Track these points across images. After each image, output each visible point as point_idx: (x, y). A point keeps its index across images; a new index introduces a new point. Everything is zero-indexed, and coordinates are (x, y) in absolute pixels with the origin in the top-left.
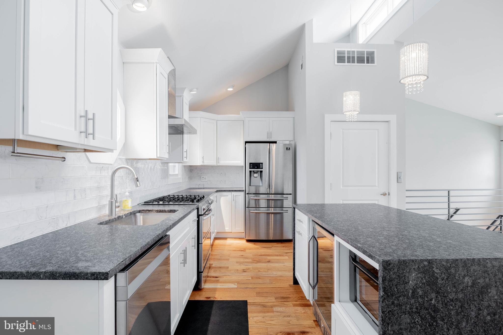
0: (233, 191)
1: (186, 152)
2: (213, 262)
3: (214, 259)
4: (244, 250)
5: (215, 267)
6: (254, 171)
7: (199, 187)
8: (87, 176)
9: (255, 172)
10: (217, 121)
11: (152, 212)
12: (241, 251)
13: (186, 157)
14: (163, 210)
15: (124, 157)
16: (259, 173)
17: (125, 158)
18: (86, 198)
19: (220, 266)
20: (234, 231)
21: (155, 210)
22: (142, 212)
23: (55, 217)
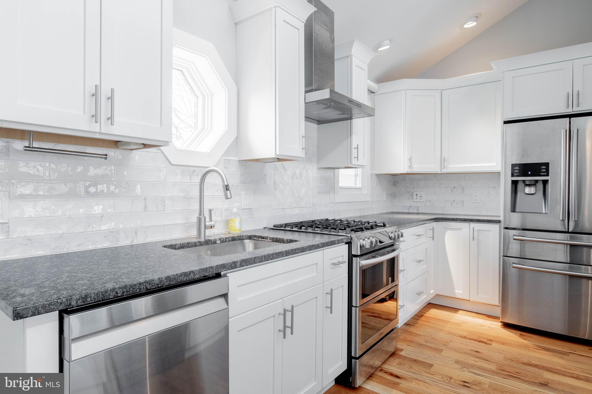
0: (472, 221)
1: (357, 148)
2: (407, 346)
3: (411, 341)
4: (486, 341)
5: (404, 358)
6: (524, 181)
7: (410, 211)
8: (166, 182)
9: (527, 183)
10: (443, 91)
11: (267, 240)
12: (480, 341)
13: (356, 157)
14: (280, 239)
15: (236, 159)
16: (540, 186)
17: (238, 159)
18: (164, 211)
19: (416, 358)
20: (474, 298)
21: (269, 237)
22: (254, 238)
23: (113, 231)
